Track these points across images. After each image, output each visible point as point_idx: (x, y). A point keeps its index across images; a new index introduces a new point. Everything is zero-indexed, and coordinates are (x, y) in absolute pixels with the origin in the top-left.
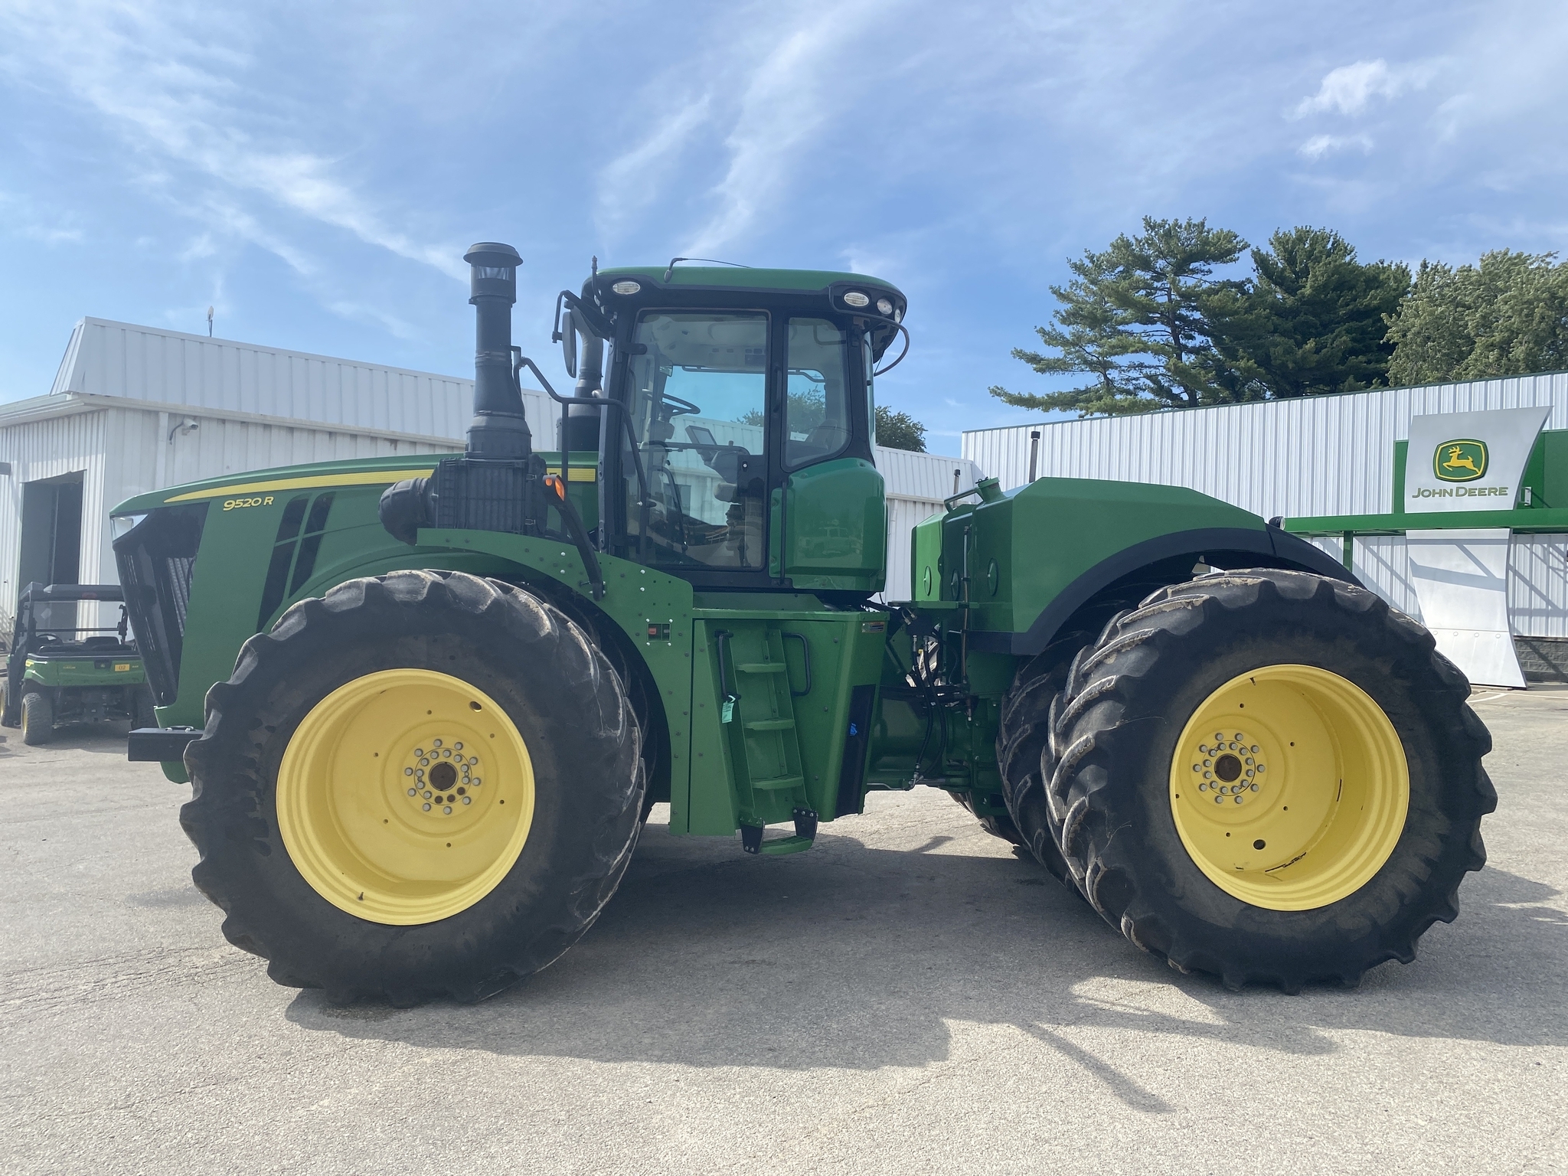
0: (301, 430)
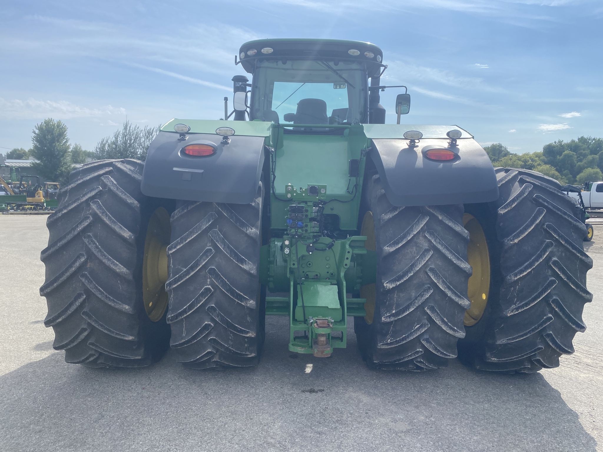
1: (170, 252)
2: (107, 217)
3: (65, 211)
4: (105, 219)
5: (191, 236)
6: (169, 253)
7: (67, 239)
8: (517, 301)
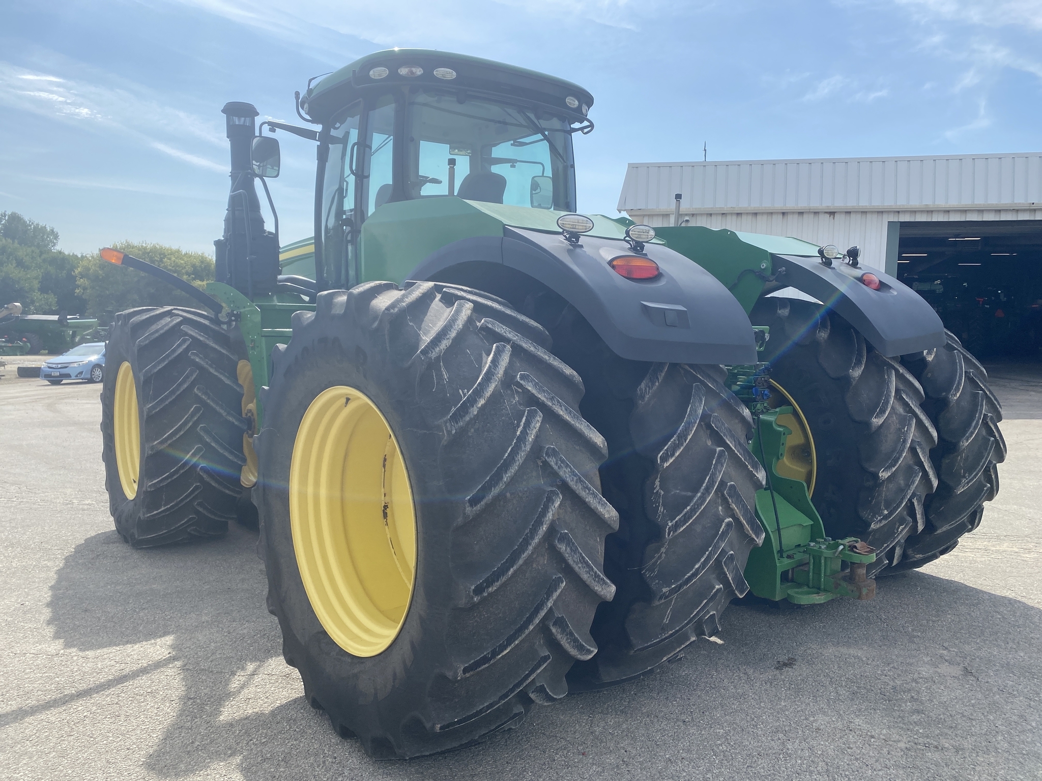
0: (763, 213)
1: (666, 465)
2: (563, 409)
3: (482, 402)
4: (561, 413)
5: (691, 431)
6: (663, 466)
7: (517, 464)
8: (965, 473)
